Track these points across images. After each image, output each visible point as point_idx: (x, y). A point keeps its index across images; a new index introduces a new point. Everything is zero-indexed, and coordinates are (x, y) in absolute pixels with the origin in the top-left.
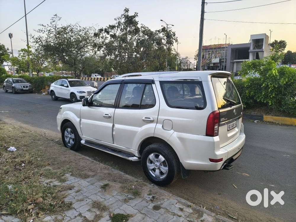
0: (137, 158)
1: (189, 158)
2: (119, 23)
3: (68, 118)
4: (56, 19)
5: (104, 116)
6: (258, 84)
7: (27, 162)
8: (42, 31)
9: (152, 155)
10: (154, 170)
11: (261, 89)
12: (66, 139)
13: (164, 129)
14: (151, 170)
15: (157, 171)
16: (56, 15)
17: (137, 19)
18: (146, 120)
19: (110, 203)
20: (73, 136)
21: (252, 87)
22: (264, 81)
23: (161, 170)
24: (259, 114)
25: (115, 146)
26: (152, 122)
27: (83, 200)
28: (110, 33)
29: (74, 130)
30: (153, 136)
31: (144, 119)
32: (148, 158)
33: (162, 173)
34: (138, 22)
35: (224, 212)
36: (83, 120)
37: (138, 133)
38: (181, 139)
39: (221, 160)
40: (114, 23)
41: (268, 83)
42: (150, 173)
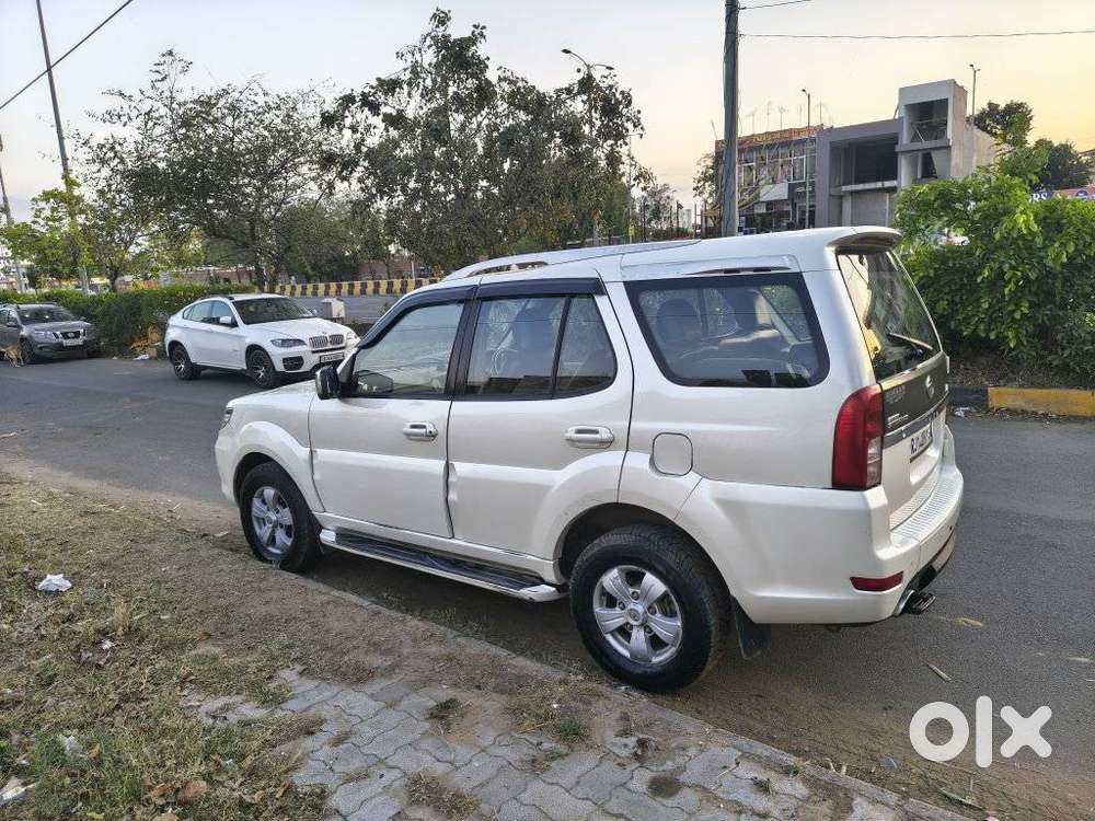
0: (554, 589)
1: (768, 579)
2: (415, 70)
3: (260, 446)
4: (173, 70)
5: (408, 435)
6: (962, 270)
7: (120, 631)
8: (119, 117)
9: (615, 573)
10: (624, 631)
11: (974, 290)
12: (258, 530)
13: (658, 471)
14: (612, 633)
15: (639, 637)
16: (170, 53)
17: (481, 50)
18: (580, 441)
19: (476, 781)
20: (286, 516)
21: (942, 283)
22: (985, 260)
23: (651, 631)
24: (969, 384)
25: (459, 546)
26: (606, 445)
27: (367, 776)
28: (384, 109)
29: (290, 494)
30: (614, 500)
31: (571, 434)
32: (598, 584)
33: (656, 642)
34: (488, 59)
35: (921, 783)
36: (323, 454)
37: (552, 491)
38: (727, 505)
39: (897, 579)
40: (394, 69)
41: (1002, 263)
42: (608, 643)
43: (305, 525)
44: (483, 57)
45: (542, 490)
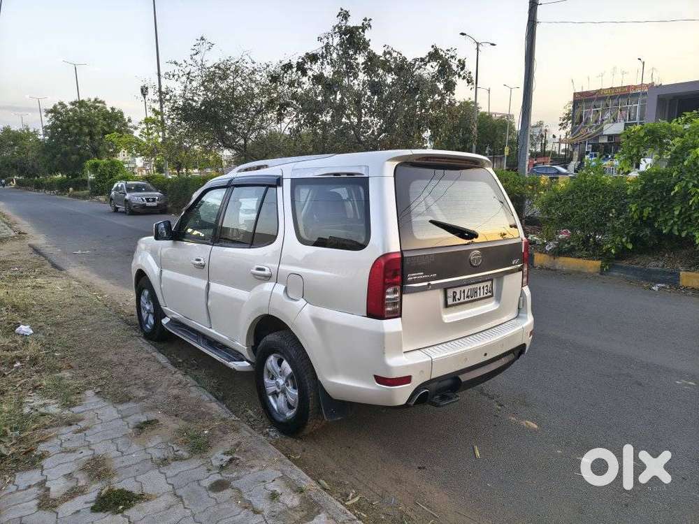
0: (249, 364)
1: (336, 372)
2: (327, 47)
3: (142, 266)
4: (203, 48)
5: (194, 264)
6: (662, 186)
7: (28, 358)
8: (174, 76)
9: (272, 358)
10: (275, 395)
11: (671, 201)
12: (142, 314)
13: (288, 297)
14: (271, 395)
15: (281, 399)
16: (202, 39)
17: (368, 35)
18: (257, 275)
20: (152, 307)
22: (679, 179)
23: (287, 397)
24: (668, 268)
26: (268, 278)
27: (74, 451)
28: (310, 73)
30: (267, 313)
31: (254, 270)
32: (265, 365)
34: (370, 40)
36: (166, 273)
37: (245, 303)
38: (318, 322)
39: (407, 380)
40: (316, 47)
41: (688, 182)
42: (269, 401)
43: (159, 313)
44: (367, 39)
45: (241, 302)
